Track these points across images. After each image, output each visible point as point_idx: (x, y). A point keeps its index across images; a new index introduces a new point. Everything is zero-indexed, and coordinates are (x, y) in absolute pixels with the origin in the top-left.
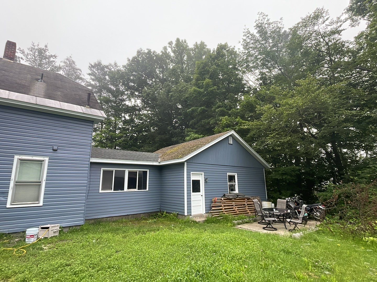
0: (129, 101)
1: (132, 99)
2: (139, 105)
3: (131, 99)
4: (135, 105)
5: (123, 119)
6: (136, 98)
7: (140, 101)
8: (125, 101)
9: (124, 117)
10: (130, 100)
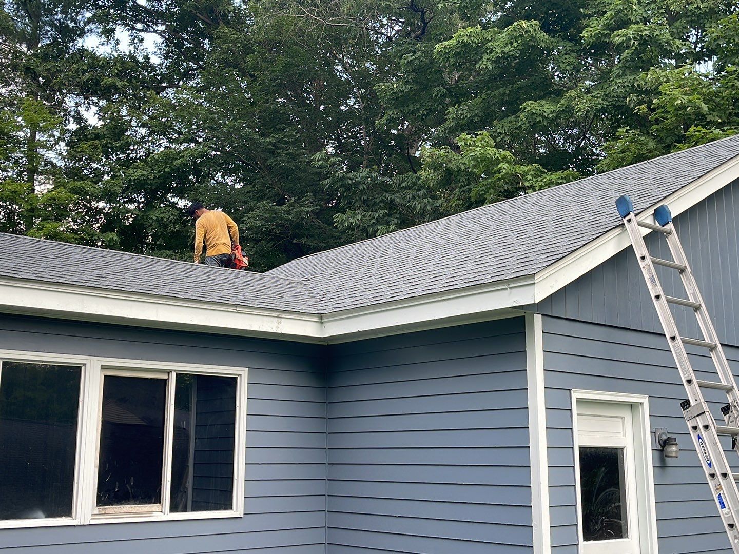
0: (103, 39)
1: (119, 29)
2: (155, 60)
3: (112, 31)
4: (133, 58)
5: (73, 126)
6: (139, 26)
7: (159, 40)
8: (82, 34)
9: (79, 118)
10: (109, 33)
